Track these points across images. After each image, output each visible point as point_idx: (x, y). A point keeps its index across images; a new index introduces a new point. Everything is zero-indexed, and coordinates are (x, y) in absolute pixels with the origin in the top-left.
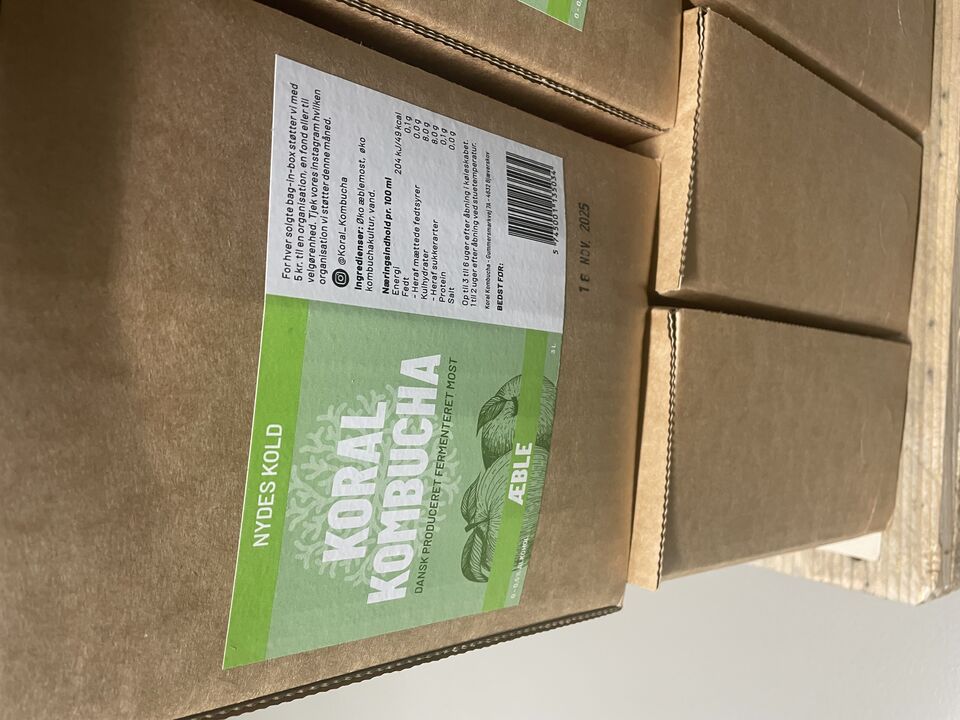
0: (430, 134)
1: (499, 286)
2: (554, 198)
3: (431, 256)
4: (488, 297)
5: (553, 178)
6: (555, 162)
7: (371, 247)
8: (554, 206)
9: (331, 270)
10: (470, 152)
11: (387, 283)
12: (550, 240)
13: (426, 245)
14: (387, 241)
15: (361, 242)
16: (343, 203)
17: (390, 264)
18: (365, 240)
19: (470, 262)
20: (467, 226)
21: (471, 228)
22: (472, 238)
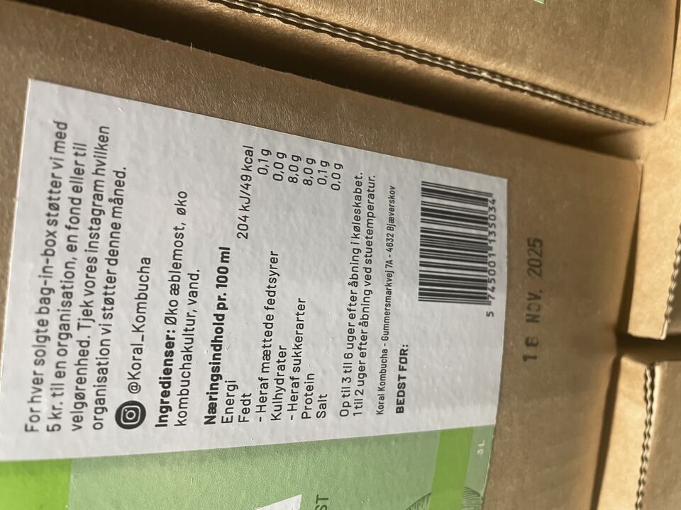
0: (300, 172)
1: (400, 378)
2: (491, 237)
3: (290, 352)
4: (382, 398)
5: (491, 209)
6: (496, 187)
7: (188, 357)
8: (491, 248)
9: (112, 406)
10: (363, 189)
11: (212, 408)
12: (483, 299)
13: (283, 337)
14: (217, 345)
15: (169, 354)
16: (142, 297)
17: (220, 377)
18: (178, 349)
19: (356, 352)
20: (353, 299)
21: (360, 300)
22: (359, 314)
